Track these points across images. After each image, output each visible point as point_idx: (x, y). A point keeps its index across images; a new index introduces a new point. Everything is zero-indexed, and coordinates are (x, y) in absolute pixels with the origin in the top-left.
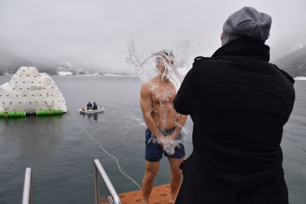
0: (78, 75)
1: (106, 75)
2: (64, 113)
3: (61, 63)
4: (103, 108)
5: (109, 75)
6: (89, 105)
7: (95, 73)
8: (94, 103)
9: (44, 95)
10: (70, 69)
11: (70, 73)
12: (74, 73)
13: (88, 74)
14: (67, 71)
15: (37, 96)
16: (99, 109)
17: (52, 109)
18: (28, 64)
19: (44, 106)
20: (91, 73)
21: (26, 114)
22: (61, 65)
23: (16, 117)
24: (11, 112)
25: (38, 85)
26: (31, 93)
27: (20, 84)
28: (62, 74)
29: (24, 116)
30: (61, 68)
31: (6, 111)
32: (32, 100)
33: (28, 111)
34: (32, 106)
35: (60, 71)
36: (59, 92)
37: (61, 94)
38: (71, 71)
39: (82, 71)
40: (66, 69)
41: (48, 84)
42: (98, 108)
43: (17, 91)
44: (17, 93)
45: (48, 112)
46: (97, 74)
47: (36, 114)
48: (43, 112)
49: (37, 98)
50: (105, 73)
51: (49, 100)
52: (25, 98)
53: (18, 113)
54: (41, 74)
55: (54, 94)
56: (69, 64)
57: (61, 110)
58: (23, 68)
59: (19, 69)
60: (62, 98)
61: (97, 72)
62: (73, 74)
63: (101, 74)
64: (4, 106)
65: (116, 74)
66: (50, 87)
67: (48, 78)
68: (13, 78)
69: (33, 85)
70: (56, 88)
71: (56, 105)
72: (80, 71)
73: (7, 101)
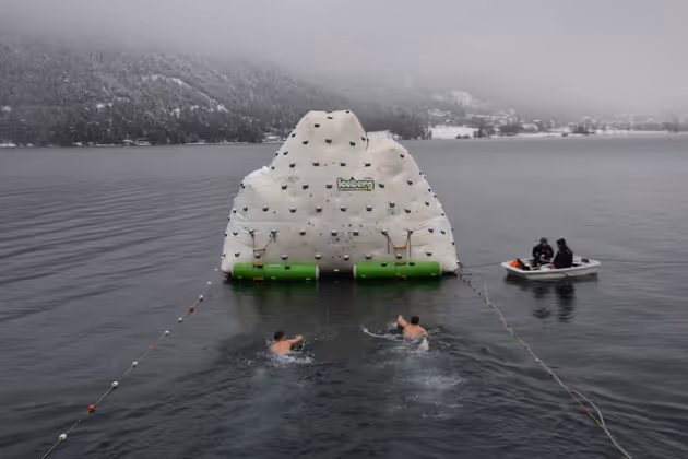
0: (495, 137)
2: (450, 275)
3: (440, 98)
4: (593, 263)
5: (610, 132)
7: (557, 126)
9: (381, 208)
10: (469, 116)
11: (470, 131)
12: (483, 129)
13: (532, 131)
14: (460, 124)
15: (356, 213)
16: (580, 266)
17: (407, 258)
18: (329, 105)
19: (379, 247)
20: (542, 130)
21: (322, 273)
22: (436, 104)
23: (289, 282)
24: (274, 267)
26: (340, 200)
27: (304, 172)
28: (441, 132)
29: (314, 280)
30: (437, 113)
31: (258, 262)
32: (341, 224)
33: (325, 264)
34: (337, 246)
35: (435, 123)
36: (430, 197)
37: (437, 206)
38: (471, 123)
39: (512, 121)
40: (457, 116)
41: (396, 170)
42: (577, 259)
43: (294, 195)
44: (294, 202)
45: (391, 268)
46: (566, 130)
47: (351, 272)
48: (374, 267)
49: (355, 220)
51: (397, 226)
52: (315, 220)
53: (297, 269)
54: (371, 135)
55: (413, 206)
56: (466, 99)
57: (437, 263)
58: (315, 117)
59: (303, 121)
60: (439, 222)
61: (565, 125)
62: (480, 135)
63: (580, 130)
64: (253, 245)
65: (638, 128)
66: (399, 179)
67: (393, 151)
68: (283, 150)
69: (345, 173)
70: (422, 184)
71: (421, 245)
72: (503, 123)
73: (264, 231)
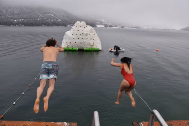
0: (108, 27)
1: (125, 28)
2: (100, 50)
3: (98, 20)
4: (124, 49)
5: (127, 28)
7: (118, 26)
9: (89, 39)
10: (104, 23)
11: (103, 26)
12: (106, 26)
13: (113, 27)
16: (121, 50)
17: (93, 47)
18: (80, 20)
19: (88, 45)
20: (116, 27)
21: (79, 49)
22: (98, 21)
24: (70, 48)
25: (85, 33)
26: (83, 37)
27: (76, 32)
28: (98, 26)
30: (98, 23)
31: (68, 47)
32: (82, 41)
33: (79, 48)
34: (81, 45)
35: (98, 24)
36: (97, 37)
37: (99, 39)
38: (104, 25)
39: (111, 25)
40: (101, 23)
41: (92, 32)
43: (74, 36)
45: (90, 49)
46: (120, 27)
47: (84, 50)
48: (87, 49)
49: (85, 40)
51: (92, 42)
52: (78, 40)
53: (74, 49)
54: (88, 26)
55: (95, 38)
56: (103, 21)
57: (98, 48)
58: (78, 22)
59: (76, 23)
60: (99, 41)
61: (120, 26)
62: (105, 27)
63: (122, 27)
64: (67, 44)
65: (131, 27)
66: (92, 34)
67: (91, 29)
68: (72, 28)
69: (83, 32)
70: (96, 35)
71: (96, 45)
72: (109, 25)
73: (69, 42)
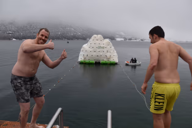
0: (127, 41)
2: (116, 64)
3: (118, 33)
4: (140, 62)
5: (147, 41)
6: (132, 60)
7: (138, 39)
8: (135, 58)
10: (123, 37)
11: (123, 39)
12: (125, 39)
13: (134, 40)
14: (121, 38)
15: (101, 52)
16: (138, 63)
17: (110, 60)
18: (97, 34)
19: (105, 58)
20: (135, 40)
21: (95, 62)
23: (90, 64)
24: (87, 61)
25: (102, 46)
26: (98, 50)
27: (93, 45)
28: (118, 39)
29: (94, 64)
30: (117, 36)
31: (84, 60)
32: (99, 54)
34: (98, 58)
36: (114, 50)
37: (115, 52)
39: (130, 38)
41: (108, 45)
43: (91, 49)
44: (91, 50)
45: (107, 62)
46: (140, 40)
47: (100, 62)
48: (104, 62)
50: (144, 40)
51: (108, 55)
52: (95, 53)
53: (91, 62)
54: (105, 39)
55: (111, 51)
56: (122, 34)
57: (115, 61)
58: (95, 35)
59: (93, 36)
60: (116, 54)
62: (125, 40)
63: (142, 40)
64: (84, 57)
66: (109, 47)
67: (108, 42)
68: (89, 41)
69: (100, 45)
70: (113, 48)
71: (112, 58)
72: (129, 38)
73: (86, 54)
